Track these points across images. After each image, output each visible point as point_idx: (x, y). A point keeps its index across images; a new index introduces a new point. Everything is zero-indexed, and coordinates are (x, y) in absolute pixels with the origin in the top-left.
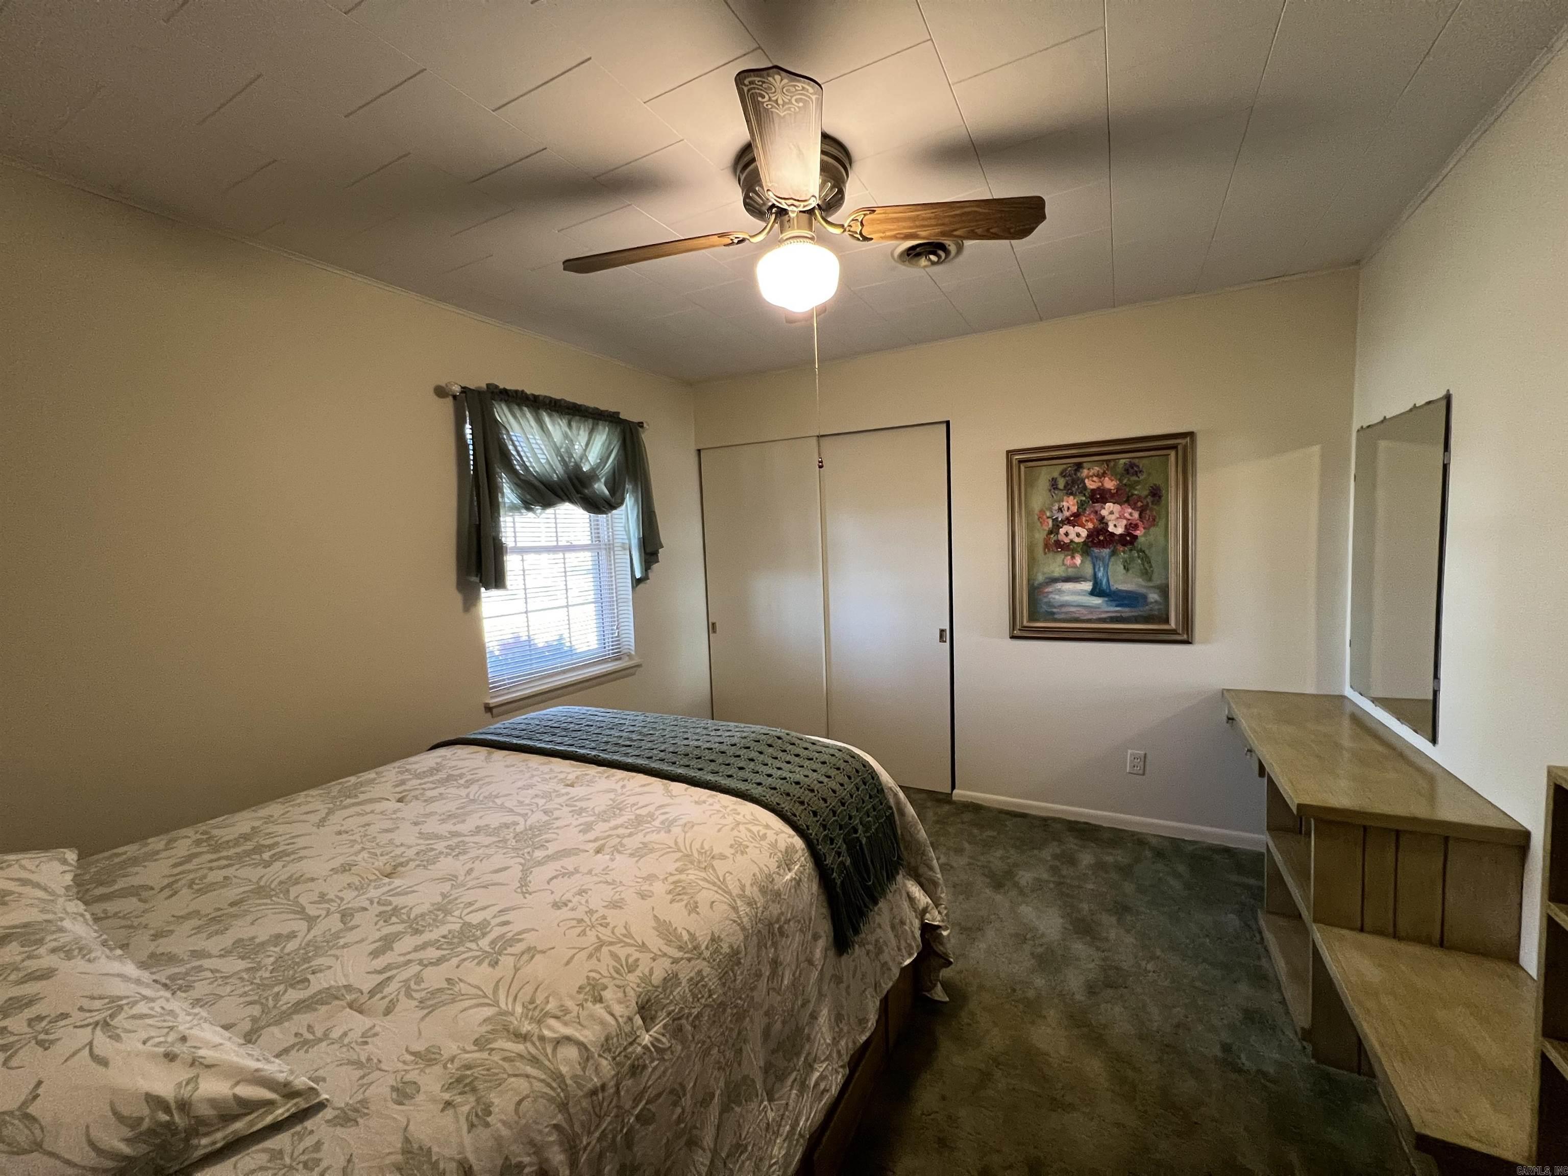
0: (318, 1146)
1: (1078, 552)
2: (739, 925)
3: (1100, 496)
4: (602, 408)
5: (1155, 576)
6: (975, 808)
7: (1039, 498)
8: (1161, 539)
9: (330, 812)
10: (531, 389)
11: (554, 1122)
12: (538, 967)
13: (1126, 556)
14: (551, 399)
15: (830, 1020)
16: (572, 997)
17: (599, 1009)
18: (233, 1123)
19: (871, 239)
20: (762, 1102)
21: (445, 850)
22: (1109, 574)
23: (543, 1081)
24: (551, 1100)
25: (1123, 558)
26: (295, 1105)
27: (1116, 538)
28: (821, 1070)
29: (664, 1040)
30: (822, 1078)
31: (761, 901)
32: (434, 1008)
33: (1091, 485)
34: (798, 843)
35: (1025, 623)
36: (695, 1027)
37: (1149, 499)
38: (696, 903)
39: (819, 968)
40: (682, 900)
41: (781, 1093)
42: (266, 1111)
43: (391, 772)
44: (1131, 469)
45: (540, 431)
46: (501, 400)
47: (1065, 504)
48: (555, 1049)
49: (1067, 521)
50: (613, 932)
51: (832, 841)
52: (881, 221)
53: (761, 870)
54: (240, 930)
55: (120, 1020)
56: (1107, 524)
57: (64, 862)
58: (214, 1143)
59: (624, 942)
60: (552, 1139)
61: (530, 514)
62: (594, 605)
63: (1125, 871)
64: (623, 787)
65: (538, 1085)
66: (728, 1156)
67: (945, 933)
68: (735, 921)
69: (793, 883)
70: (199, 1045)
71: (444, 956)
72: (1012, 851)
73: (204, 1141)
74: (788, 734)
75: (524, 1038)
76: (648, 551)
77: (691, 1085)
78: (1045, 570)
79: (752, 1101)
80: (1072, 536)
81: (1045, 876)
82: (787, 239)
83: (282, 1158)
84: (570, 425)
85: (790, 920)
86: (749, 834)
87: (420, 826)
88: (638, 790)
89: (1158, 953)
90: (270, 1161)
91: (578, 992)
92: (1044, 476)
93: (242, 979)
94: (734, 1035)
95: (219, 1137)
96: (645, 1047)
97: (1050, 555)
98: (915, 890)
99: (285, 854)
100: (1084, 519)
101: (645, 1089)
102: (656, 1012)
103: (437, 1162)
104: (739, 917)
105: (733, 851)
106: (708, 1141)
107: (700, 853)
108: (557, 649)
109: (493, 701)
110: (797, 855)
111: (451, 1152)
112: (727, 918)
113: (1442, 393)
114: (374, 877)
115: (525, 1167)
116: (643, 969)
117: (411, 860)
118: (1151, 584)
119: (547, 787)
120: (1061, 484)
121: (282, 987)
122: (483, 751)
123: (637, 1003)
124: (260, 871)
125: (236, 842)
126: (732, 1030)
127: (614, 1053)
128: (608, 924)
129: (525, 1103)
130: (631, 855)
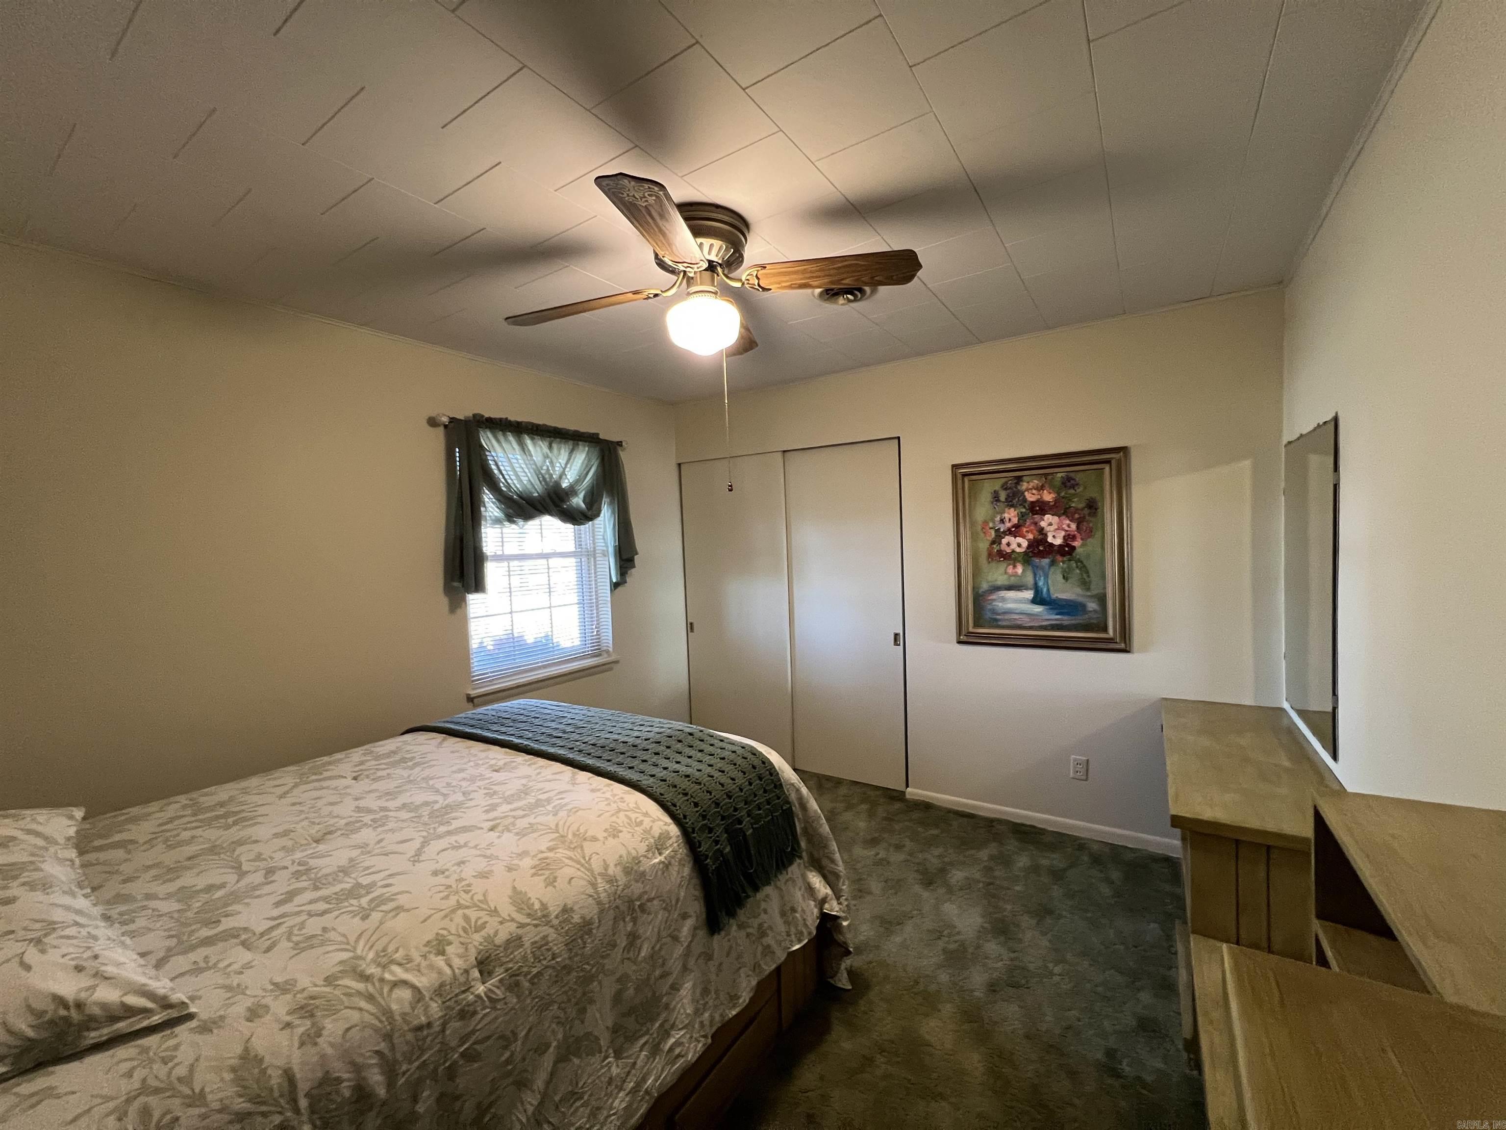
0: (176, 1048)
1: (1019, 561)
2: (595, 899)
3: (1039, 508)
4: (582, 430)
5: (1092, 587)
6: (926, 806)
7: (983, 510)
8: (1099, 550)
9: (296, 786)
10: (514, 416)
11: (377, 1048)
12: (400, 923)
13: (1065, 566)
14: (533, 425)
15: (694, 992)
16: (417, 948)
17: (440, 961)
18: (117, 1023)
19: (770, 289)
20: (606, 1057)
21: (370, 823)
22: (1050, 582)
23: (372, 1014)
24: (376, 1030)
25: (1062, 568)
26: (168, 1014)
27: (1055, 548)
28: (677, 1036)
29: (498, 991)
30: (678, 1044)
31: (622, 880)
32: (303, 950)
33: (1031, 497)
34: (674, 830)
35: (971, 630)
36: (533, 984)
37: (1086, 511)
38: (555, 878)
39: (685, 944)
40: (543, 874)
41: (630, 1052)
42: (143, 1018)
43: (357, 755)
44: (1068, 483)
45: (522, 453)
46: (486, 428)
47: (1006, 515)
48: (391, 990)
49: (1009, 532)
50: (472, 898)
51: (711, 830)
52: (774, 275)
53: (629, 853)
54: (188, 879)
55: (50, 940)
56: (1046, 535)
57: (71, 817)
58: (101, 1036)
59: (478, 906)
60: (373, 1061)
61: (514, 526)
62: (578, 606)
63: (1057, 875)
64: (539, 773)
65: (368, 1018)
66: (560, 1101)
67: (845, 923)
68: (591, 896)
69: (661, 866)
70: (106, 962)
71: (330, 909)
72: (951, 851)
73: (93, 1034)
74: (701, 731)
75: (365, 978)
76: (624, 557)
77: (523, 1033)
78: (990, 578)
79: (593, 1055)
80: (1014, 546)
81: (977, 876)
82: (695, 293)
83: (147, 1053)
84: (550, 447)
85: (653, 899)
86: (626, 820)
87: (359, 801)
88: (549, 777)
89: (1069, 956)
90: (139, 1054)
91: (425, 946)
92: (989, 487)
93: (172, 918)
94: (578, 995)
95: (105, 1032)
96: (479, 997)
97: (994, 564)
98: (816, 880)
99: (245, 819)
100: (1025, 530)
101: (473, 1032)
102: (494, 967)
103: (266, 1068)
104: (597, 893)
105: (606, 835)
106: (539, 1083)
107: (574, 835)
108: (545, 645)
109: (473, 693)
110: (670, 842)
111: (281, 1062)
112: (583, 893)
113: (1329, 417)
114: (305, 842)
115: (342, 1082)
116: (489, 930)
117: (340, 829)
118: (1089, 594)
119: (475, 772)
120: (1003, 497)
121: (199, 925)
122: (440, 737)
123: (476, 959)
124: (221, 832)
125: (211, 809)
126: (575, 991)
127: (445, 998)
128: (470, 891)
129: (354, 1030)
130: (517, 834)
